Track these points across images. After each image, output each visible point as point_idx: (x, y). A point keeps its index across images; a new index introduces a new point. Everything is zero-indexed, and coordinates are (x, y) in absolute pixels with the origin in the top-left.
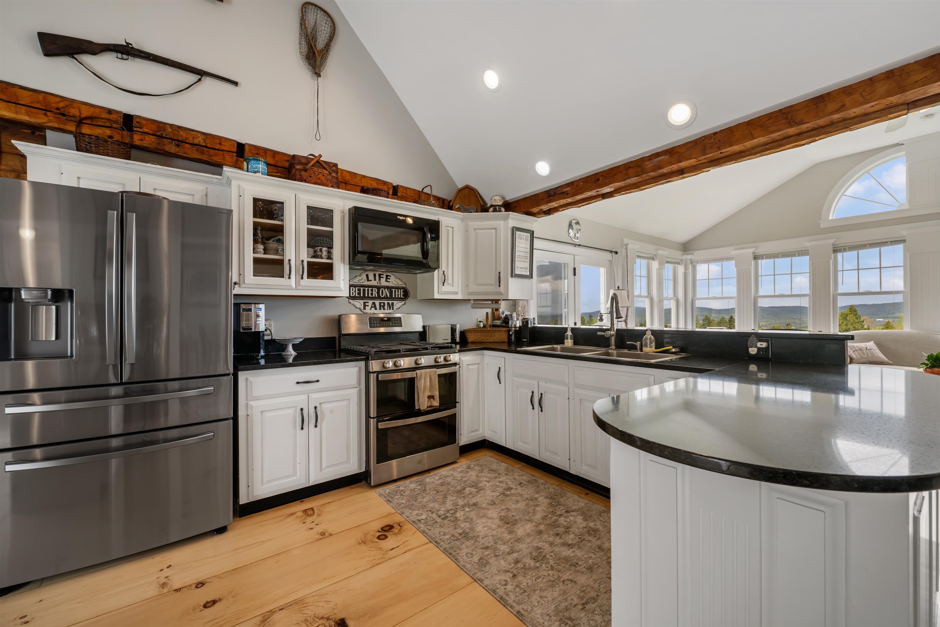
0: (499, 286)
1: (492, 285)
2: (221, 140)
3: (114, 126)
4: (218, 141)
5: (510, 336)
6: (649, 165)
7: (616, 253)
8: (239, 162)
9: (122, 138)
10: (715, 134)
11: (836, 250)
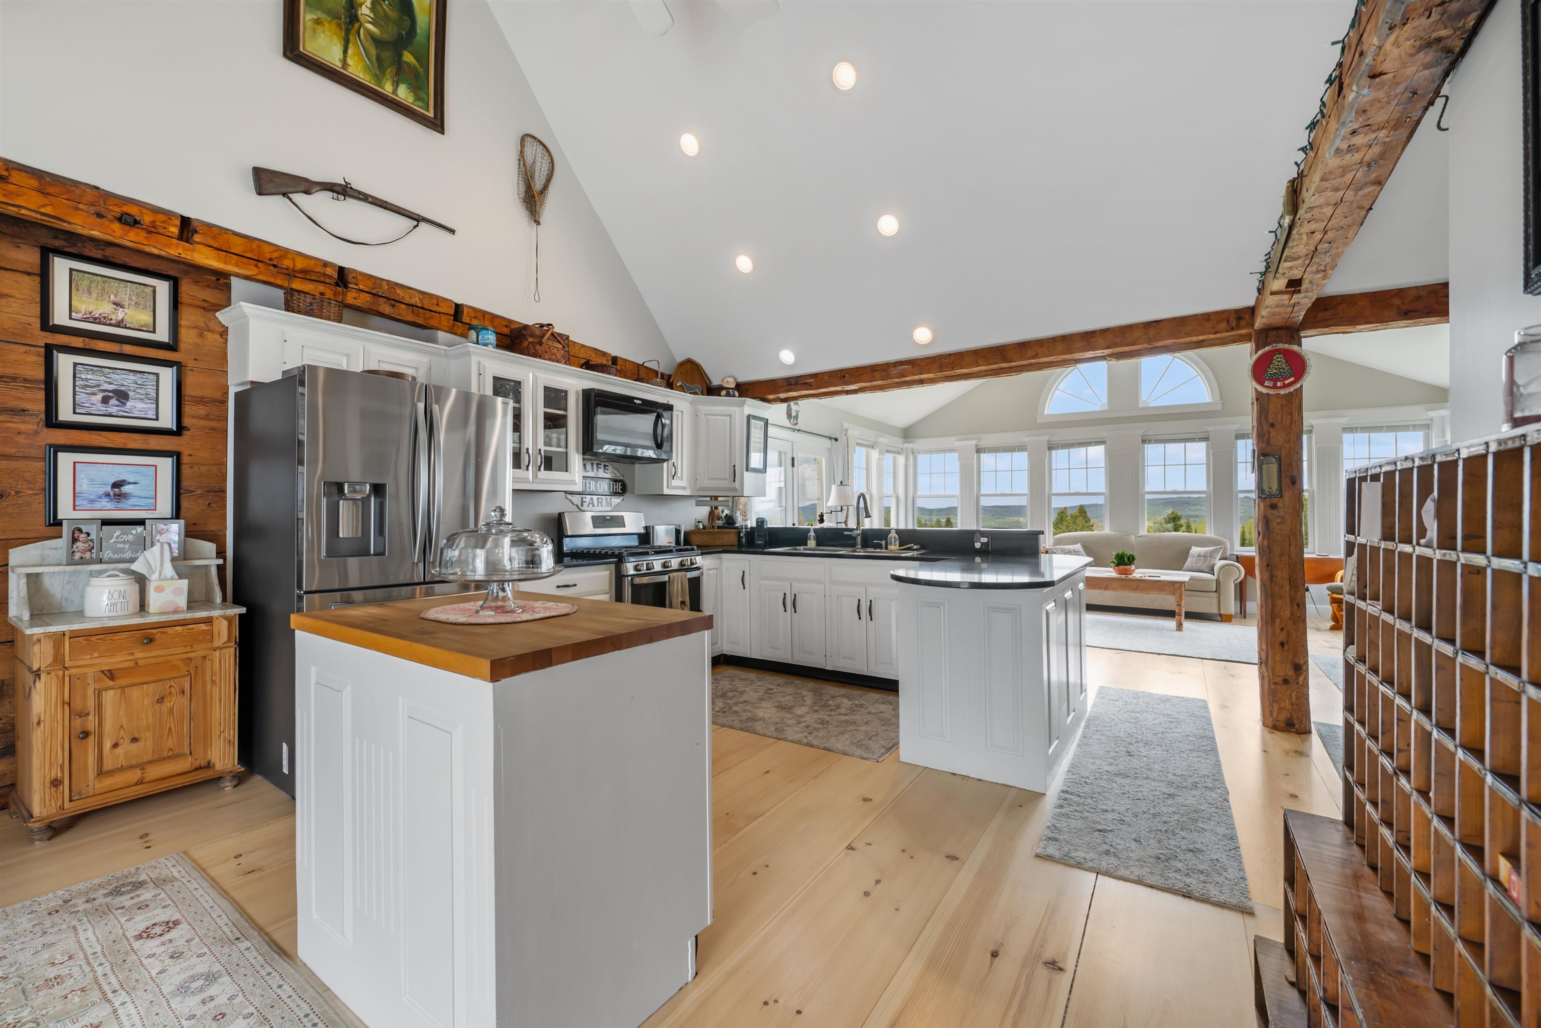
0: (734, 481)
1: (726, 479)
2: (439, 300)
3: (328, 280)
4: (435, 302)
5: (740, 538)
6: (894, 371)
7: (836, 440)
8: (456, 327)
9: (335, 295)
10: (950, 355)
11: (1051, 448)
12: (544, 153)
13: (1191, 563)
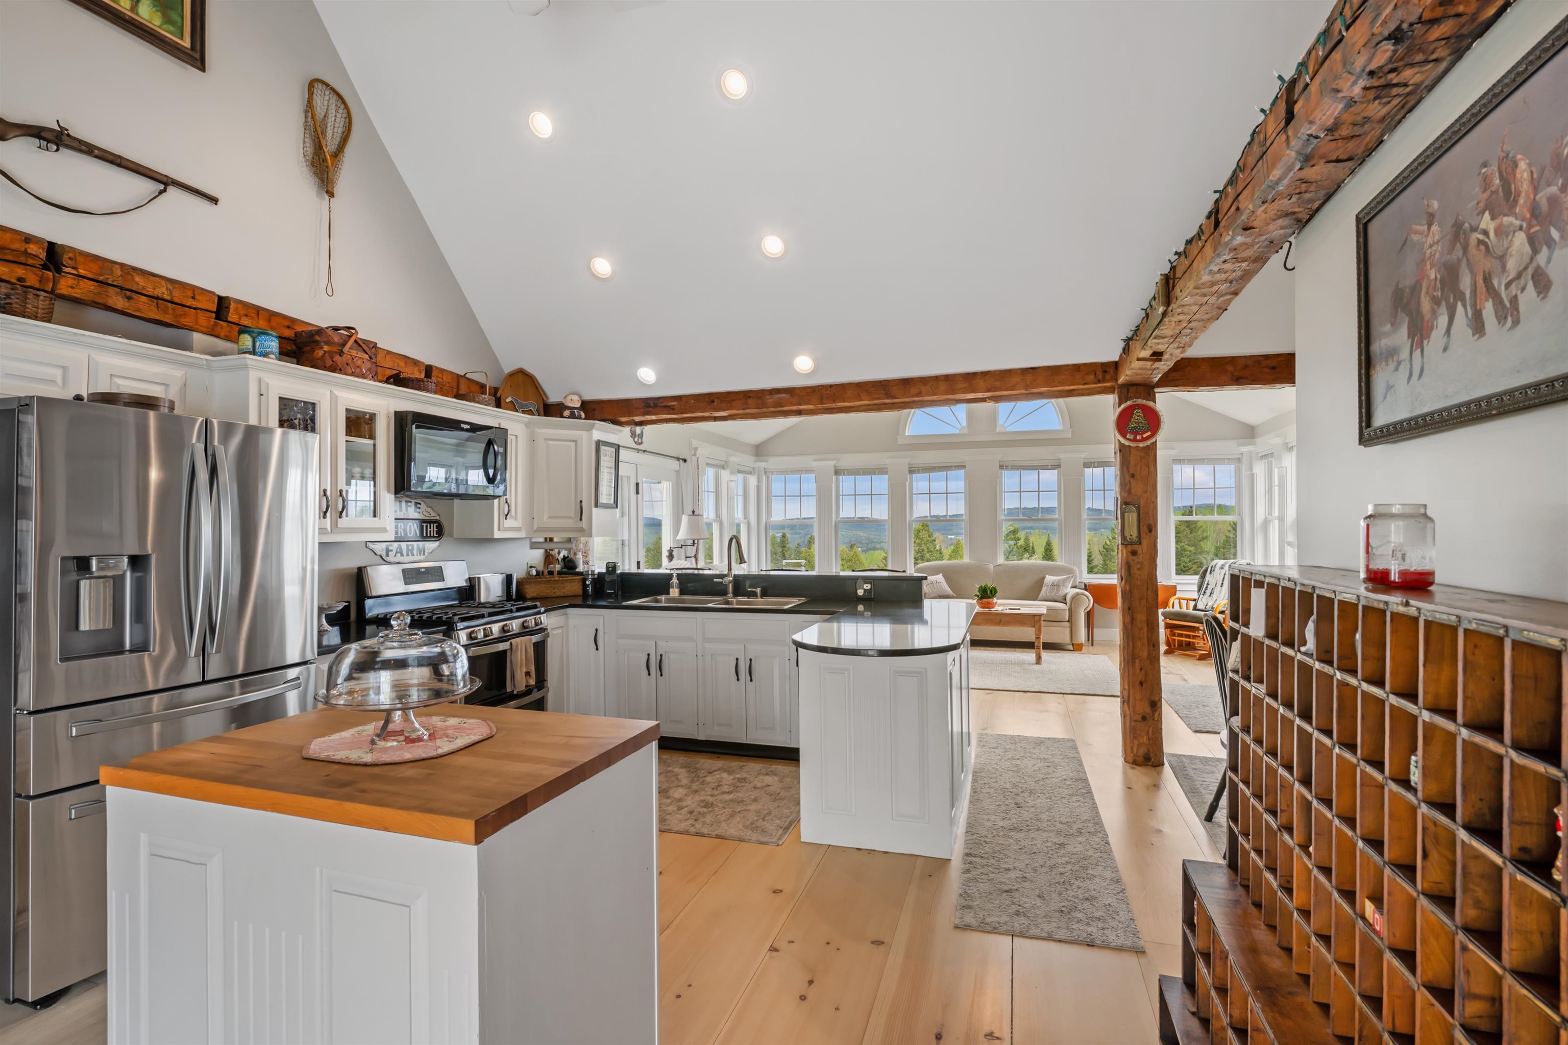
0: (581, 519)
1: (570, 517)
2: (195, 291)
3: (30, 261)
4: (190, 294)
5: (585, 586)
6: (770, 400)
7: (685, 461)
8: (219, 328)
9: (40, 281)
10: (831, 386)
11: (912, 471)
12: (339, 104)
13: (1046, 592)
